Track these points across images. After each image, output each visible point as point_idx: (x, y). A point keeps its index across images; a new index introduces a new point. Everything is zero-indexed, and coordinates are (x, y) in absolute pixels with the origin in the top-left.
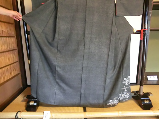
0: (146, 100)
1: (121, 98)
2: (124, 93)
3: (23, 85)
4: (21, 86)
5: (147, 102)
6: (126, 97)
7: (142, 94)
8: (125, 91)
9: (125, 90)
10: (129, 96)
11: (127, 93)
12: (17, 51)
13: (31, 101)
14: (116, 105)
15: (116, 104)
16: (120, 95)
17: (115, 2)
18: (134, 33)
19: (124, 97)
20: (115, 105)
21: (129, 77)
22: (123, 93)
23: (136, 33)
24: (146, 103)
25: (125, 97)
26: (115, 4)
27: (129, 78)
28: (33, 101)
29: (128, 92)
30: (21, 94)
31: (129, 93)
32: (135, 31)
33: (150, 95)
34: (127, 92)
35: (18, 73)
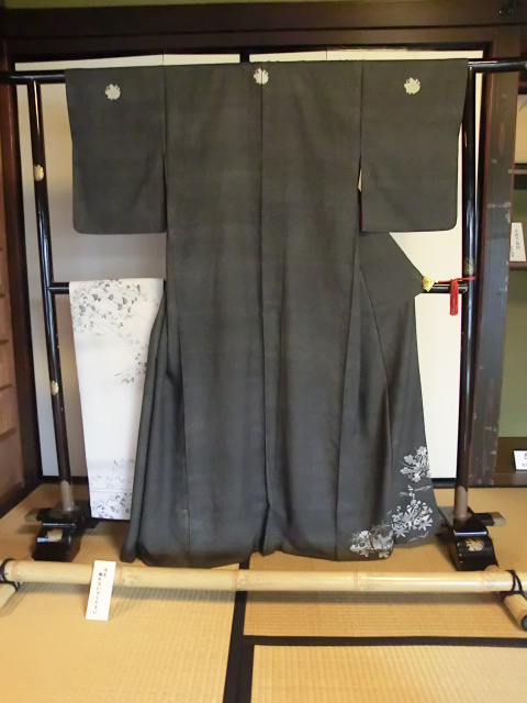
0: (475, 538)
1: (401, 532)
2: (409, 510)
3: (26, 476)
4: (20, 479)
5: (475, 546)
6: (418, 526)
7: (463, 515)
8: (414, 502)
9: (411, 498)
10: (431, 521)
11: (423, 513)
12: (10, 345)
13: (50, 529)
14: (386, 556)
15: (381, 551)
16: (395, 520)
17: (360, 187)
18: (425, 292)
19: (410, 525)
20: (380, 556)
21: (421, 451)
22: (404, 510)
23: (432, 291)
24: (471, 549)
25: (415, 528)
26: (359, 193)
27: (423, 454)
28: (58, 528)
29: (425, 508)
30: (19, 505)
31: (431, 511)
32: (428, 287)
33: (495, 520)
34: (420, 506)
35: (11, 427)
